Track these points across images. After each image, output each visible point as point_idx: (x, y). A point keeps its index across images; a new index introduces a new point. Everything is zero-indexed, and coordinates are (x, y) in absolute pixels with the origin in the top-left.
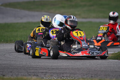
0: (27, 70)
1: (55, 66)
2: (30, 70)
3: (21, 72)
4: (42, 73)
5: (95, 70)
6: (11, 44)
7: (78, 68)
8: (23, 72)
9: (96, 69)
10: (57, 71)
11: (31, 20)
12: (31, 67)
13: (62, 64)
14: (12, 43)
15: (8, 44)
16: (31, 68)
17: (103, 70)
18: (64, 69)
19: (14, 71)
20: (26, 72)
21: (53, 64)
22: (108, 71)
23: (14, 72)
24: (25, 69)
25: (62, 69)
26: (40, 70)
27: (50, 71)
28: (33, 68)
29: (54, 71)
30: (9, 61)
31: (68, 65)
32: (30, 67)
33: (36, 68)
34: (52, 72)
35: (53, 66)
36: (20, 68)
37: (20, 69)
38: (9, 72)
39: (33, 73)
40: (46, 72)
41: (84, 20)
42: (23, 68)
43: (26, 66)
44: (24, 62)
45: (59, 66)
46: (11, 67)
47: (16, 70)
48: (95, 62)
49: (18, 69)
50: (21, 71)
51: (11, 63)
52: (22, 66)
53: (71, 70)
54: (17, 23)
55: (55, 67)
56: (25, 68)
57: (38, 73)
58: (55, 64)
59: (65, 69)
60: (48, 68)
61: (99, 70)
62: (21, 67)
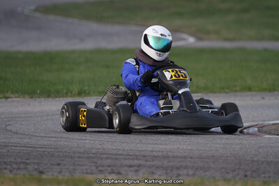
0: (95, 160)
1: (159, 151)
2: (102, 159)
3: (82, 165)
4: (131, 166)
5: (253, 161)
6: (57, 99)
7: (213, 156)
8: (86, 165)
9: (256, 159)
10: (166, 163)
11: (104, 44)
12: (104, 154)
13: (176, 147)
14: (59, 97)
15: (50, 99)
16: (105, 156)
18: (181, 157)
19: (65, 162)
20: (93, 164)
21: (156, 146)
23: (65, 165)
24: (90, 157)
26: (125, 159)
27: (148, 163)
28: (109, 156)
29: (156, 163)
30: (53, 139)
31: (191, 150)
32: (101, 154)
33: (116, 155)
34: (153, 166)
36: (79, 155)
37: (79, 157)
38: (53, 165)
39: (109, 166)
40: (139, 166)
41: (227, 45)
42: (86, 155)
44: (87, 141)
45: (168, 152)
46: (57, 154)
47: (70, 159)
48: (253, 142)
49: (75, 157)
50: (80, 163)
51: (59, 143)
52: (82, 150)
54: (73, 52)
55: (160, 154)
56: (91, 155)
57: (120, 167)
58: (161, 147)
59: (184, 157)
60: (145, 156)
62: (80, 153)
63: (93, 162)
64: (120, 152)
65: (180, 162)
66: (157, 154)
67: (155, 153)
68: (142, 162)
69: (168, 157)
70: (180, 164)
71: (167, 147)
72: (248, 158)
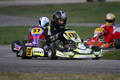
17: (94, 68)
22: (99, 68)
25: (53, 66)
35: (43, 65)
43: (16, 65)
53: (61, 68)
61: (90, 67)
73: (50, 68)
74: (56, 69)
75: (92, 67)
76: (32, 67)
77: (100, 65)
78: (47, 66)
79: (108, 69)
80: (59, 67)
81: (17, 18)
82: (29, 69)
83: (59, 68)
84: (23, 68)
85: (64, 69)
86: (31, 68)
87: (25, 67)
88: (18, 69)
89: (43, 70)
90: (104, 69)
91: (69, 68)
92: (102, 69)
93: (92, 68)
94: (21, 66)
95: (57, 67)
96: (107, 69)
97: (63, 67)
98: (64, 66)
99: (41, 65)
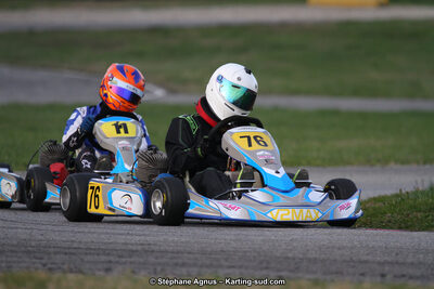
0: (38, 255)
5: (288, 258)
7: (222, 251)
9: (290, 255)
10: (152, 259)
13: (162, 239)
17: (315, 259)
18: (173, 252)
21: (129, 237)
22: (335, 260)
24: (29, 252)
25: (167, 252)
27: (124, 260)
29: (141, 260)
35: (132, 244)
40: (110, 262)
43: (33, 244)
45: (150, 244)
53: (198, 256)
55: (139, 248)
58: (138, 238)
59: (178, 253)
61: (301, 256)
63: (36, 258)
64: (75, 245)
65: (171, 258)
66: (134, 248)
67: (130, 247)
68: (112, 258)
69: (153, 251)
70: (175, 261)
71: (148, 238)
72: (278, 255)
73: (157, 258)
74: (180, 261)
75: (309, 256)
76: (90, 254)
77: (339, 249)
78: (146, 251)
79: (366, 262)
80: (189, 253)
81: (41, 75)
82: (82, 260)
83: (191, 256)
84: (58, 256)
85: (208, 262)
86: (89, 258)
87: (66, 254)
88: (41, 258)
89: (131, 263)
90: (353, 261)
91: (226, 260)
92: (344, 261)
93: (309, 260)
94: (52, 250)
95: (182, 253)
96: (361, 262)
97: (203, 252)
98: (209, 249)
99: (123, 247)
